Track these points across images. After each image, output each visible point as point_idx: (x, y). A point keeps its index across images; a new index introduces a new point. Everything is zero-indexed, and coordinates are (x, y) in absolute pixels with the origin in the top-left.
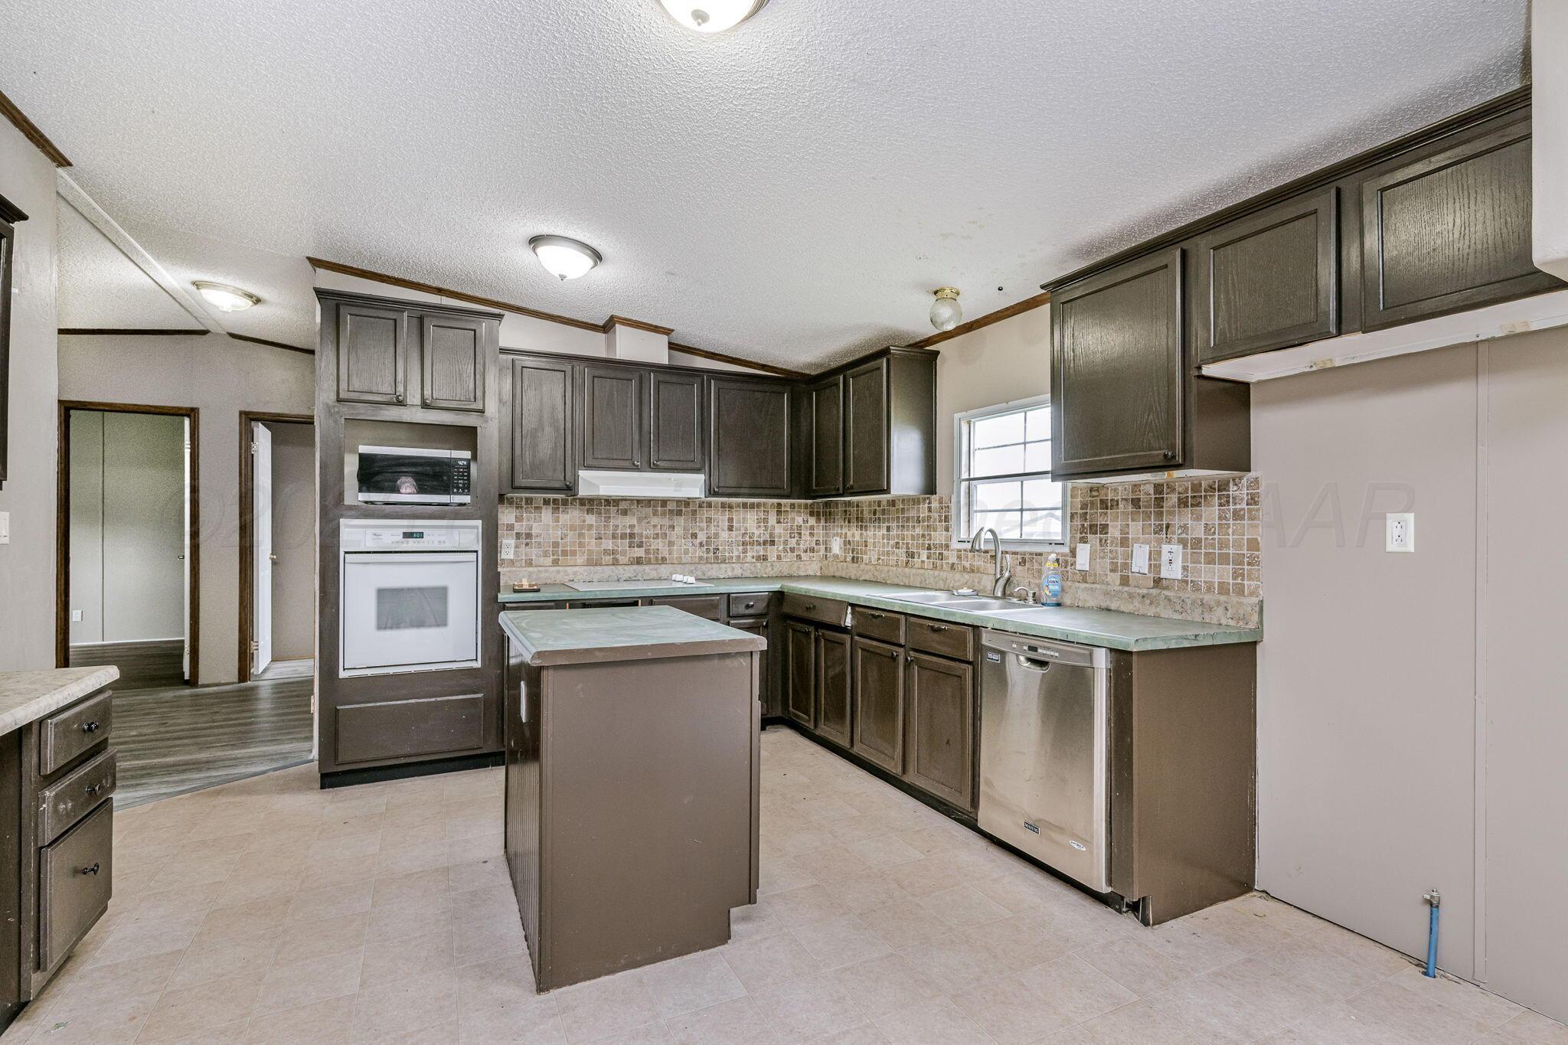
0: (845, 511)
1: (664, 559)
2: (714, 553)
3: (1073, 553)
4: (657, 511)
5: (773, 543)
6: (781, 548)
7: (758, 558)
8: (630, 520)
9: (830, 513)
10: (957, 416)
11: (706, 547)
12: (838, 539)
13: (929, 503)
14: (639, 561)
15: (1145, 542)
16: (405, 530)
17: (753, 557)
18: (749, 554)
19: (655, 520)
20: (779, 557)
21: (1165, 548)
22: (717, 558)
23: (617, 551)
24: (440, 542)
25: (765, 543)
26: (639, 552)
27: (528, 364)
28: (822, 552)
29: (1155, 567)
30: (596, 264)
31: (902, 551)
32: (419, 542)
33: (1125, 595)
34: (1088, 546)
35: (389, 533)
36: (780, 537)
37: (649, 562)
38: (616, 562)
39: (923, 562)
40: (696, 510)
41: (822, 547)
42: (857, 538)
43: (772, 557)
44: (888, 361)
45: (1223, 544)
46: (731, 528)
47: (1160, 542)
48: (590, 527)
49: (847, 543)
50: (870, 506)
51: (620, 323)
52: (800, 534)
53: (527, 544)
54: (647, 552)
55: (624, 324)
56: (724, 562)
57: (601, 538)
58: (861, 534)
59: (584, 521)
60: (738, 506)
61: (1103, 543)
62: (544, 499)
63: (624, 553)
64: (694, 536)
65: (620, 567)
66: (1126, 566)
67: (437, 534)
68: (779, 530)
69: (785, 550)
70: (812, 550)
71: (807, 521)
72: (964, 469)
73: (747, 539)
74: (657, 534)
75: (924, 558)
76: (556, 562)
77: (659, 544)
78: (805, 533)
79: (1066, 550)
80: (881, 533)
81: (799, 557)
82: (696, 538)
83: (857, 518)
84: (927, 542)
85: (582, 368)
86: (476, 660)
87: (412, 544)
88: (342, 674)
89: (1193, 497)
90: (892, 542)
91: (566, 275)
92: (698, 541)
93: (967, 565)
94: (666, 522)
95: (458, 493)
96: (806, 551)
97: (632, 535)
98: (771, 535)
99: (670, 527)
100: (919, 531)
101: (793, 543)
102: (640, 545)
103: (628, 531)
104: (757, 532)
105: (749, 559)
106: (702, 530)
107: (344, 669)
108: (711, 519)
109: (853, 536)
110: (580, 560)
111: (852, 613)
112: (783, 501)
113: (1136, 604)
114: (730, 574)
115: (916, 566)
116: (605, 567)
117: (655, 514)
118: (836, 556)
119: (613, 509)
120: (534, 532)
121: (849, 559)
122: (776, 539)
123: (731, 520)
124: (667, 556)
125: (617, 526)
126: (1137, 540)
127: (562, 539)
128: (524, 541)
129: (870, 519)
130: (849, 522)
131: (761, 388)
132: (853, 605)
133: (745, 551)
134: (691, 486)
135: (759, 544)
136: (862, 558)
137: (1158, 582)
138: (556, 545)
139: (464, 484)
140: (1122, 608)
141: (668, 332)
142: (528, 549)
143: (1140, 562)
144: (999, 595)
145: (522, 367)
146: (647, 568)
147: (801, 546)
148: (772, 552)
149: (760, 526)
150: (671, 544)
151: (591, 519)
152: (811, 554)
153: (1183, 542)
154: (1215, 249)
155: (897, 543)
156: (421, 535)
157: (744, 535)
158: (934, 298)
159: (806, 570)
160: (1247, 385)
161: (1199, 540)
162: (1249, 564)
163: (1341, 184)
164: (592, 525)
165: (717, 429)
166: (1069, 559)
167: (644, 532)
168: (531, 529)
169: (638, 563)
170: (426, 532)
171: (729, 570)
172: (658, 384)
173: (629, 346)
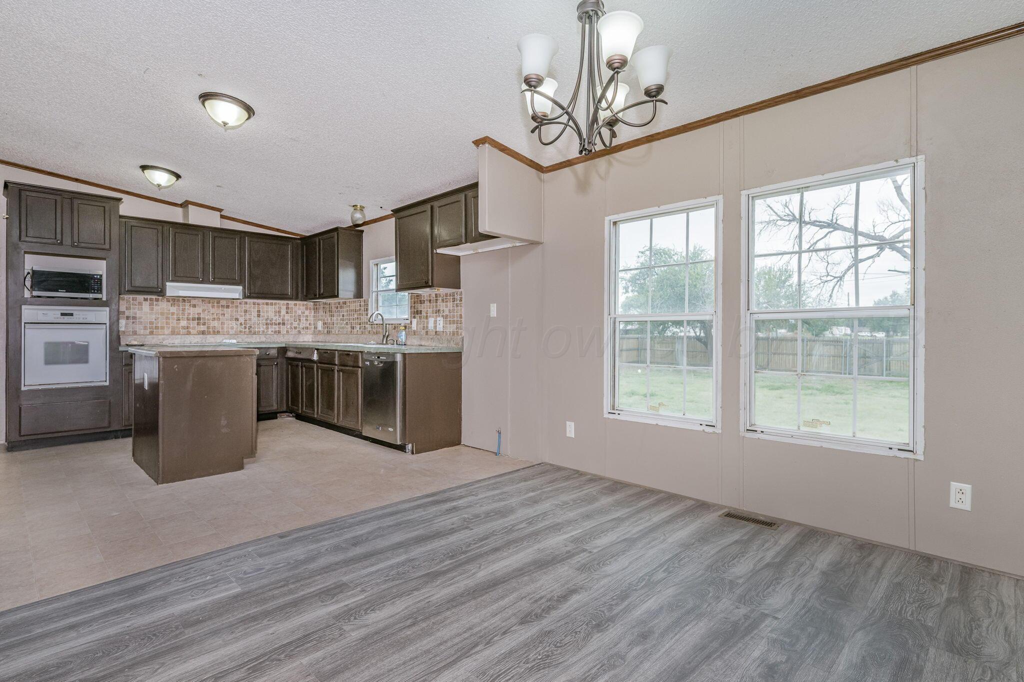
0: (324, 307)
1: (218, 332)
2: (249, 329)
3: (411, 322)
4: (214, 306)
5: (284, 324)
6: (289, 327)
7: (275, 332)
8: (198, 310)
9: (316, 308)
10: (371, 261)
11: (244, 326)
12: (321, 322)
13: (360, 302)
14: (203, 333)
15: (433, 317)
16: (63, 312)
17: (272, 331)
18: (270, 330)
19: (212, 311)
20: (287, 332)
21: (438, 319)
22: (251, 331)
23: (190, 327)
24: (83, 318)
25: (279, 324)
26: (202, 328)
27: (135, 224)
28: (313, 329)
29: (435, 327)
30: (177, 179)
31: (349, 326)
32: (71, 318)
33: (426, 339)
34: (416, 320)
35: (53, 313)
36: (288, 320)
37: (209, 333)
38: (189, 333)
39: (358, 331)
40: (238, 306)
41: (313, 326)
42: (329, 321)
43: (284, 331)
44: (338, 234)
45: (454, 316)
46: (259, 316)
47: (436, 316)
48: (173, 314)
49: (325, 324)
50: (335, 304)
51: (191, 204)
52: (300, 320)
53: (133, 323)
54: (208, 328)
55: (193, 205)
56: (255, 333)
57: (179, 320)
58: (331, 319)
59: (169, 310)
60: (263, 304)
61: (420, 318)
62: (144, 298)
63: (194, 328)
64: (237, 319)
65: (191, 336)
66: (427, 327)
67: (81, 313)
68: (287, 317)
69: (291, 328)
70: (307, 328)
71: (304, 313)
72: (374, 287)
73: (269, 322)
74: (215, 319)
75: (358, 329)
76: (151, 333)
77: (216, 324)
78: (303, 319)
79: (409, 322)
80: (340, 318)
81: (299, 332)
82: (238, 320)
83: (329, 311)
84: (359, 321)
85: (168, 227)
86: (106, 381)
87: (67, 319)
88: (23, 388)
89: (446, 299)
90: (344, 322)
91: (161, 184)
92: (239, 322)
93: (375, 331)
94: (220, 311)
95: (94, 293)
96: (303, 329)
97: (199, 319)
98: (283, 320)
99: (222, 314)
100: (356, 316)
101: (295, 324)
102: (204, 324)
103: (197, 316)
104: (274, 318)
105: (269, 333)
106: (241, 316)
107: (24, 386)
108: (247, 310)
109: (328, 320)
110: (167, 331)
111: (317, 354)
112: (290, 302)
113: (430, 342)
114: (259, 340)
115: (355, 333)
116: (182, 336)
117: (213, 307)
118: (320, 331)
119: (187, 304)
120: (138, 316)
121: (326, 332)
122: (286, 322)
123: (259, 311)
124: (220, 330)
125: (190, 313)
126: (430, 316)
127: (155, 320)
128: (131, 321)
129: (335, 311)
130: (326, 313)
131: (275, 242)
132: (317, 349)
133: (267, 328)
134: (235, 292)
135: (276, 325)
136: (332, 331)
137: (436, 332)
138: (151, 323)
139: (98, 288)
140: (426, 345)
141: (220, 210)
142: (134, 325)
143: (431, 325)
144: (385, 343)
145: (131, 226)
146: (208, 336)
147: (301, 326)
148: (284, 329)
149: (276, 315)
150: (223, 323)
151: (174, 309)
152: (306, 330)
153: (443, 316)
154: (439, 207)
155: (347, 322)
156: (72, 315)
157: (266, 320)
158: (353, 208)
159: (303, 339)
160: (459, 257)
161: (447, 315)
162: (460, 324)
163: (467, 192)
164: (174, 313)
165: (249, 263)
166: (410, 325)
167: (206, 317)
168: (136, 314)
169: (203, 334)
170: (75, 313)
171: (258, 338)
172: (214, 238)
173: (197, 217)
